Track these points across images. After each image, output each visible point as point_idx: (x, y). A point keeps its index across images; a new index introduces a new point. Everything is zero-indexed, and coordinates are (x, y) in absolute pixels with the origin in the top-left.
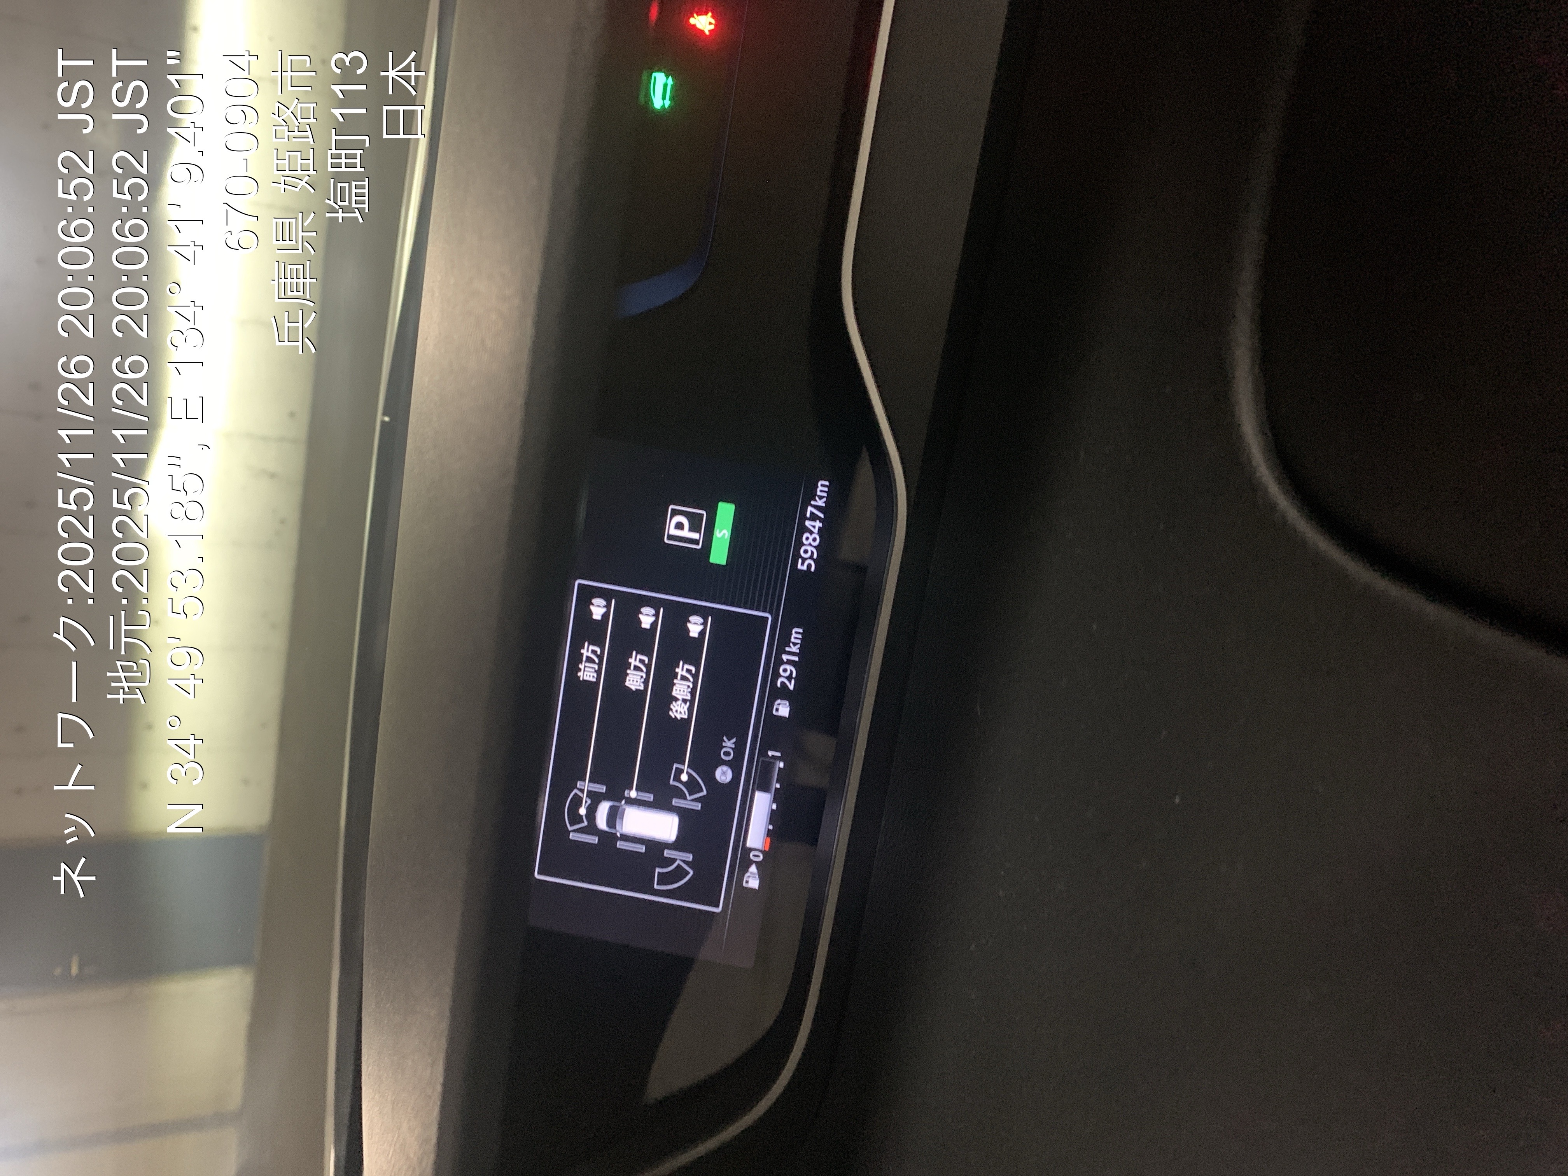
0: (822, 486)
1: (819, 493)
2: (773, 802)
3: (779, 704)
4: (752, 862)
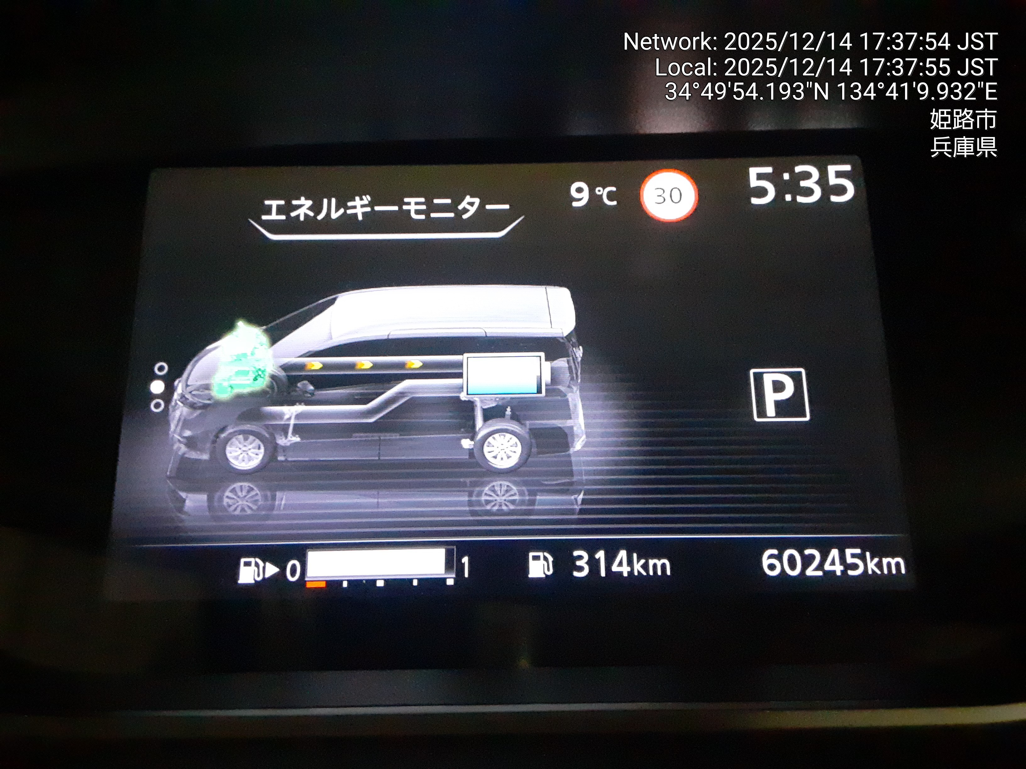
0: (895, 564)
1: (885, 561)
2: (385, 580)
3: (546, 559)
4: (282, 565)
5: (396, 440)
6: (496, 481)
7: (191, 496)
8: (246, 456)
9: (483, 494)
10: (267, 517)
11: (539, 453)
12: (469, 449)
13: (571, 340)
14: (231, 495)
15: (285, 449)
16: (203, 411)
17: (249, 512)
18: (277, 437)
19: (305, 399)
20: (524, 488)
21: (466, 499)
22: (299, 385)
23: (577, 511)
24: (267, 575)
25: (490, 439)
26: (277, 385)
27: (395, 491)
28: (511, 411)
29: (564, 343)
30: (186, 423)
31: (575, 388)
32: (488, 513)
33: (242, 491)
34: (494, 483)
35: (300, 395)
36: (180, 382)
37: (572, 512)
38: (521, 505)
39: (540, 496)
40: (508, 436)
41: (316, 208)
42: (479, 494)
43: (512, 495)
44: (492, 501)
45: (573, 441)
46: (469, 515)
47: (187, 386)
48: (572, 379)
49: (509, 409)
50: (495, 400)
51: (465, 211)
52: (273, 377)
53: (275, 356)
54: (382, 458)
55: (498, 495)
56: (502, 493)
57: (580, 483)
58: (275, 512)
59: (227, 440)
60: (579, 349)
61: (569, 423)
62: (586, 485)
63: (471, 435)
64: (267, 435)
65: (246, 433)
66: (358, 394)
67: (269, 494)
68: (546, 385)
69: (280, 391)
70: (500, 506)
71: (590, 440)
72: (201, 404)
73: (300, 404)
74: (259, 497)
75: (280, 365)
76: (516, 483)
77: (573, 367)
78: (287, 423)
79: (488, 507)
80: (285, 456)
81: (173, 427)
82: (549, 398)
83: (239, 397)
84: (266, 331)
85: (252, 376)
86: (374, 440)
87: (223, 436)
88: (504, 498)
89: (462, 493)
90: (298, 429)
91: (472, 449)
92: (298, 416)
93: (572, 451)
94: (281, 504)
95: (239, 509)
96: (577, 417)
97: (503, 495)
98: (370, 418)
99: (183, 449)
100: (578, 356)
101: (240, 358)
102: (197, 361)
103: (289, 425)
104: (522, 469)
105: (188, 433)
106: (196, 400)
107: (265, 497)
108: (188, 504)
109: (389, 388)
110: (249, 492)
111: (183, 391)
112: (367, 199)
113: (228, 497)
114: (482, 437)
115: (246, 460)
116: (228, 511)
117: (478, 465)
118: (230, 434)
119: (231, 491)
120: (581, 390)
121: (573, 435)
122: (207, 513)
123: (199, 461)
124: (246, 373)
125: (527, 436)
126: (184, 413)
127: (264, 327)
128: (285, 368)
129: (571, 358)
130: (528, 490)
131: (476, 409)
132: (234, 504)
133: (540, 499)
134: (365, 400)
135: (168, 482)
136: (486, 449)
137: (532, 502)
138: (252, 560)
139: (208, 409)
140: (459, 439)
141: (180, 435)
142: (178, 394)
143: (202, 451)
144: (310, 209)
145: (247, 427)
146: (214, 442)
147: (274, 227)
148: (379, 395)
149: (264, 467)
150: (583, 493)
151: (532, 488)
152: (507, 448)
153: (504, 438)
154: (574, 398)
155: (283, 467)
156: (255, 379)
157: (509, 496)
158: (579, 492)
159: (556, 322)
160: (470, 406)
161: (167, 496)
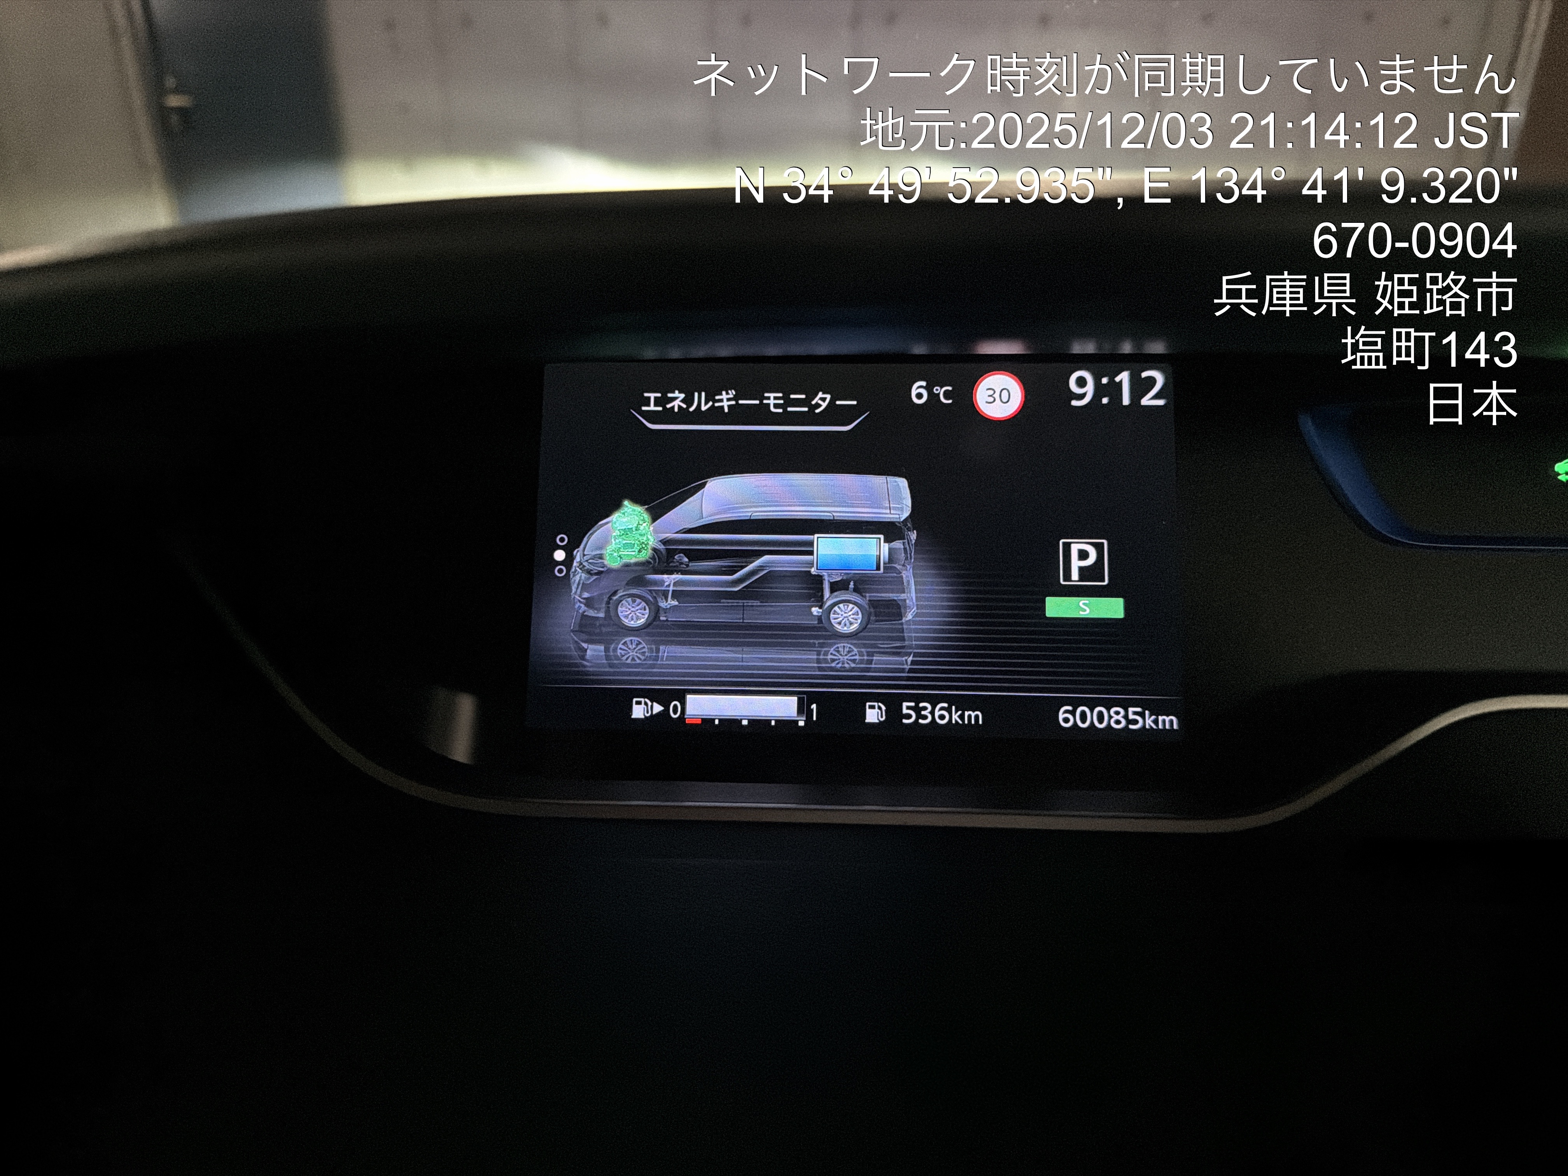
0: (1169, 721)
1: (1160, 718)
2: (748, 719)
3: (880, 708)
4: (666, 705)
5: (757, 606)
6: (840, 643)
7: (590, 646)
8: (634, 615)
9: (829, 653)
10: (653, 666)
11: (877, 621)
12: (818, 616)
13: (907, 525)
14: (623, 647)
15: (666, 611)
16: (599, 576)
17: (638, 661)
18: (659, 600)
19: (681, 569)
20: (863, 650)
21: (815, 657)
22: (676, 557)
23: (907, 670)
24: (654, 713)
25: (836, 608)
26: (658, 556)
27: (756, 649)
28: (854, 585)
29: (900, 527)
30: (585, 587)
31: (908, 566)
32: (833, 669)
33: (632, 644)
34: (839, 645)
35: (677, 566)
36: (578, 551)
37: (903, 671)
38: (860, 664)
39: (876, 656)
40: (851, 606)
41: (688, 401)
42: (826, 654)
43: (853, 656)
44: (837, 660)
45: (905, 613)
46: (817, 670)
47: (584, 555)
48: (906, 559)
49: (852, 583)
50: (841, 575)
51: (818, 406)
52: (654, 550)
53: (656, 531)
54: (745, 621)
55: (841, 655)
56: (845, 653)
57: (910, 647)
58: (659, 662)
59: (619, 601)
60: (914, 533)
61: (903, 596)
62: (915, 649)
63: (820, 604)
64: (651, 599)
65: (634, 597)
66: (725, 567)
67: (654, 647)
68: (884, 564)
69: (661, 562)
70: (843, 664)
71: (919, 611)
72: (596, 571)
73: (677, 574)
74: (646, 650)
75: (660, 540)
76: (856, 645)
77: (908, 548)
78: (668, 589)
79: (833, 665)
80: (666, 617)
81: (574, 590)
82: (886, 575)
83: (627, 565)
84: (647, 509)
85: (637, 548)
86: (737, 606)
87: (615, 598)
88: (846, 657)
89: (812, 652)
90: (676, 595)
91: (821, 616)
92: (677, 583)
93: (904, 619)
94: (664, 656)
95: (631, 658)
96: (910, 592)
97: (846, 655)
98: (735, 587)
99: (583, 607)
100: (912, 538)
101: (627, 532)
102: (592, 534)
103: (669, 591)
104: (862, 633)
105: (586, 595)
106: (592, 567)
107: (651, 650)
108: (589, 652)
109: (751, 563)
110: (637, 645)
111: (581, 560)
112: (732, 393)
113: (621, 649)
114: (828, 606)
115: (634, 618)
116: (622, 660)
117: (825, 629)
118: (621, 596)
119: (623, 644)
120: (914, 569)
121: (905, 607)
122: (605, 661)
123: (597, 618)
124: (633, 545)
125: (867, 606)
126: (583, 578)
127: (646, 507)
128: (665, 542)
129: (906, 541)
130: (867, 652)
131: (824, 581)
132: (626, 654)
133: (876, 660)
134: (732, 571)
135: (572, 634)
136: (832, 616)
137: (870, 662)
138: (642, 700)
139: (603, 575)
140: (810, 607)
141: (579, 597)
142: (577, 562)
143: (598, 610)
144: (682, 401)
145: (635, 591)
146: (608, 603)
147: (653, 417)
148: (743, 567)
149: (650, 624)
150: (912, 655)
151: (869, 650)
152: (850, 616)
153: (848, 608)
154: (908, 575)
155: (666, 625)
156: (640, 551)
157: (851, 656)
158: (909, 654)
159: (895, 508)
160: (819, 579)
161: (572, 646)
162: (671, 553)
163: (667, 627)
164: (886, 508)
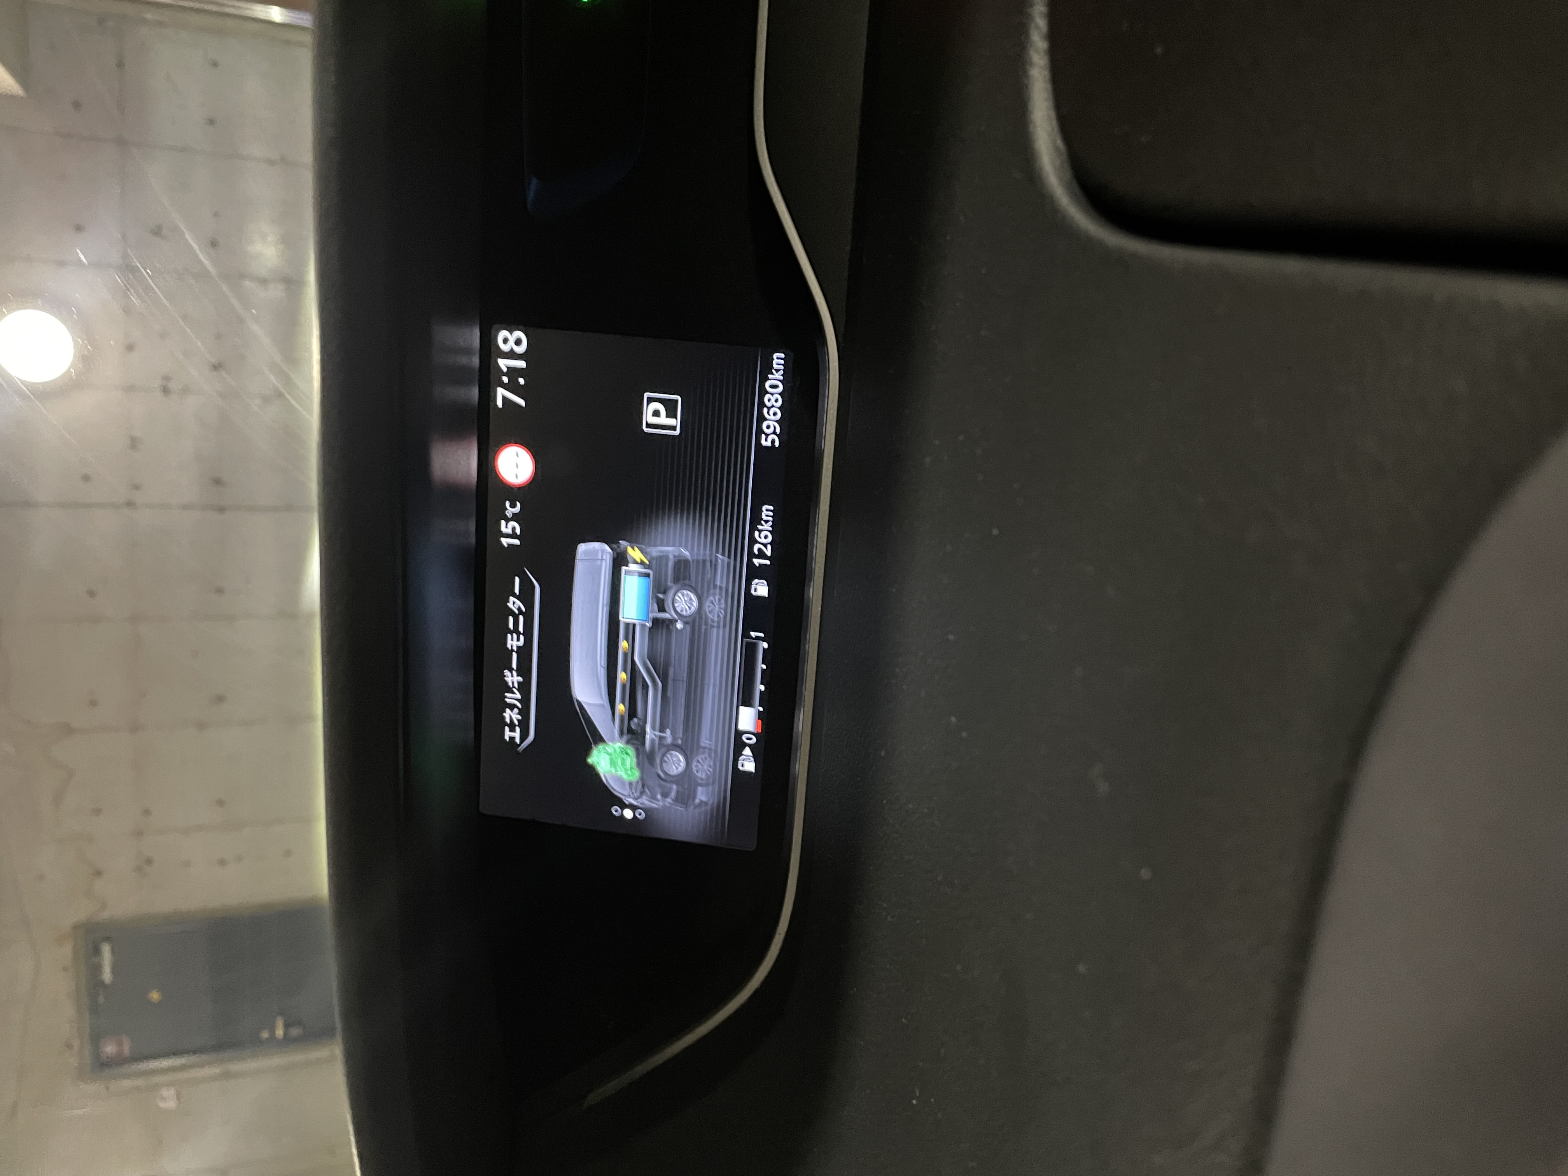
0: (778, 360)
1: (775, 366)
4: (746, 745)
5: (674, 670)
6: (705, 609)
7: (698, 798)
8: (677, 763)
9: (713, 618)
10: (716, 752)
11: (690, 579)
12: (683, 624)
13: (614, 547)
15: (674, 739)
16: (646, 786)
17: (712, 763)
18: (666, 743)
19: (642, 724)
20: (712, 591)
21: (715, 630)
22: (633, 727)
23: (729, 560)
24: (751, 754)
25: (679, 610)
26: (632, 741)
27: (707, 675)
28: (660, 595)
29: (616, 553)
30: (653, 797)
31: (648, 550)
32: (725, 617)
33: (698, 767)
34: (707, 611)
35: (640, 727)
36: (626, 800)
37: (729, 564)
38: (722, 595)
39: (717, 582)
40: (677, 598)
41: (512, 707)
42: (713, 621)
43: (715, 600)
44: (718, 613)
45: (684, 557)
47: (629, 796)
50: (653, 604)
51: (519, 609)
53: (613, 740)
54: (685, 680)
55: (715, 609)
57: (711, 555)
58: (713, 748)
59: (666, 773)
60: (622, 543)
61: (671, 557)
62: (712, 552)
63: (674, 622)
65: (662, 761)
66: (642, 691)
67: (702, 750)
68: (645, 568)
69: (637, 740)
70: (720, 608)
71: (683, 544)
72: (641, 788)
73: (646, 727)
74: (703, 756)
75: (620, 738)
76: (707, 597)
79: (721, 616)
80: (678, 740)
81: (655, 805)
82: (654, 569)
83: (640, 765)
84: (595, 746)
85: (625, 756)
86: (673, 684)
87: (663, 776)
89: (711, 632)
90: (662, 730)
91: (683, 622)
92: (653, 728)
93: (689, 558)
94: (710, 745)
95: (709, 769)
96: (668, 552)
97: (714, 605)
98: (658, 684)
99: (669, 800)
100: (626, 544)
101: (613, 763)
102: (614, 789)
103: (658, 736)
104: (699, 592)
105: (659, 797)
106: (638, 791)
107: (703, 753)
108: (704, 799)
109: (640, 671)
110: (699, 763)
111: (632, 798)
112: (507, 672)
113: (702, 775)
114: (676, 615)
115: (679, 763)
116: (710, 775)
117: (694, 621)
118: (662, 771)
119: (698, 773)
120: (649, 546)
121: (679, 556)
122: (711, 788)
123: (677, 792)
124: (623, 759)
125: (678, 586)
126: (646, 798)
127: (593, 746)
128: (621, 733)
129: (627, 550)
130: (713, 589)
131: (657, 617)
132: (706, 772)
133: (720, 583)
134: (645, 686)
135: (689, 810)
136: (684, 613)
137: (721, 588)
138: (741, 762)
139: (644, 783)
140: (677, 628)
141: (661, 802)
142: (634, 801)
143: (671, 789)
144: (512, 710)
145: (658, 761)
146: (666, 781)
147: (524, 735)
148: (644, 678)
149: (684, 752)
150: (717, 555)
151: (712, 586)
152: (684, 599)
153: (677, 600)
154: (655, 551)
155: (685, 741)
156: (627, 754)
157: (715, 602)
158: (716, 557)
159: (602, 556)
160: (655, 621)
161: (697, 811)
162: (630, 731)
163: (687, 740)
164: (601, 565)
